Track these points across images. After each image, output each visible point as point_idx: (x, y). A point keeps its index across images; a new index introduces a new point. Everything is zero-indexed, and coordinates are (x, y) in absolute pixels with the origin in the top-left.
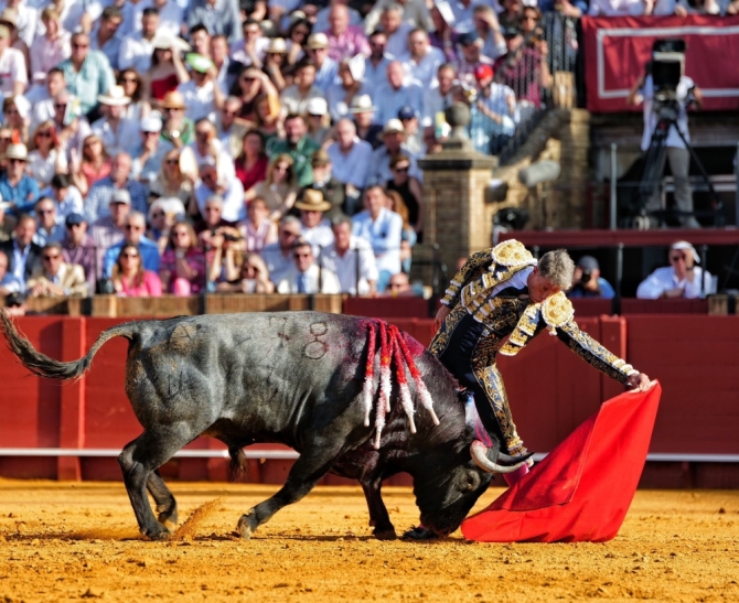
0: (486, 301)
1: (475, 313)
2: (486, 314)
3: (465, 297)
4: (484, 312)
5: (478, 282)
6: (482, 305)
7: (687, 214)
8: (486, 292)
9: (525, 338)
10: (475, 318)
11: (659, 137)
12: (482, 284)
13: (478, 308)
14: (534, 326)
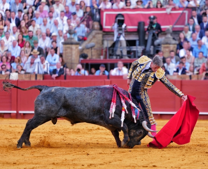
0: (140, 75)
1: (138, 79)
2: (141, 79)
3: (134, 75)
4: (141, 78)
5: (136, 70)
6: (139, 77)
7: (125, 56)
8: (139, 72)
9: (151, 83)
10: (138, 81)
11: (118, 38)
12: (137, 71)
13: (138, 78)
14: (153, 79)
